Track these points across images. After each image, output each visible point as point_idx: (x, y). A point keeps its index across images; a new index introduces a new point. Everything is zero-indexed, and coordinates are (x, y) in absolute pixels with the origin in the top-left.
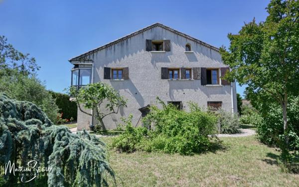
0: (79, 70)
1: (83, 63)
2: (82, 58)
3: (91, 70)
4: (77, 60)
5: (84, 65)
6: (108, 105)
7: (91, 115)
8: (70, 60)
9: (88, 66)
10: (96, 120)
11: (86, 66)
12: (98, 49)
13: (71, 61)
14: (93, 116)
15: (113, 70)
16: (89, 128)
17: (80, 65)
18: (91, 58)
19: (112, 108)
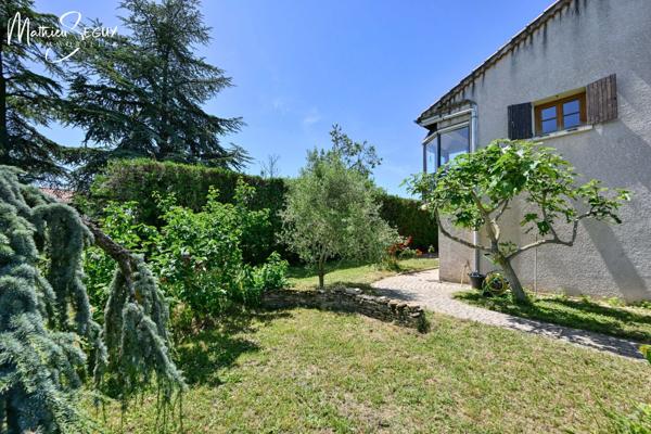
0: (439, 135)
1: (447, 116)
2: (445, 105)
3: (469, 126)
4: (432, 115)
5: (450, 119)
6: (530, 217)
7: (473, 246)
8: (416, 119)
9: (460, 120)
10: (489, 262)
11: (455, 121)
12: (488, 65)
13: (419, 121)
14: (479, 249)
15: (540, 108)
16: (469, 279)
17: (440, 122)
18: (468, 96)
19: (545, 227)
